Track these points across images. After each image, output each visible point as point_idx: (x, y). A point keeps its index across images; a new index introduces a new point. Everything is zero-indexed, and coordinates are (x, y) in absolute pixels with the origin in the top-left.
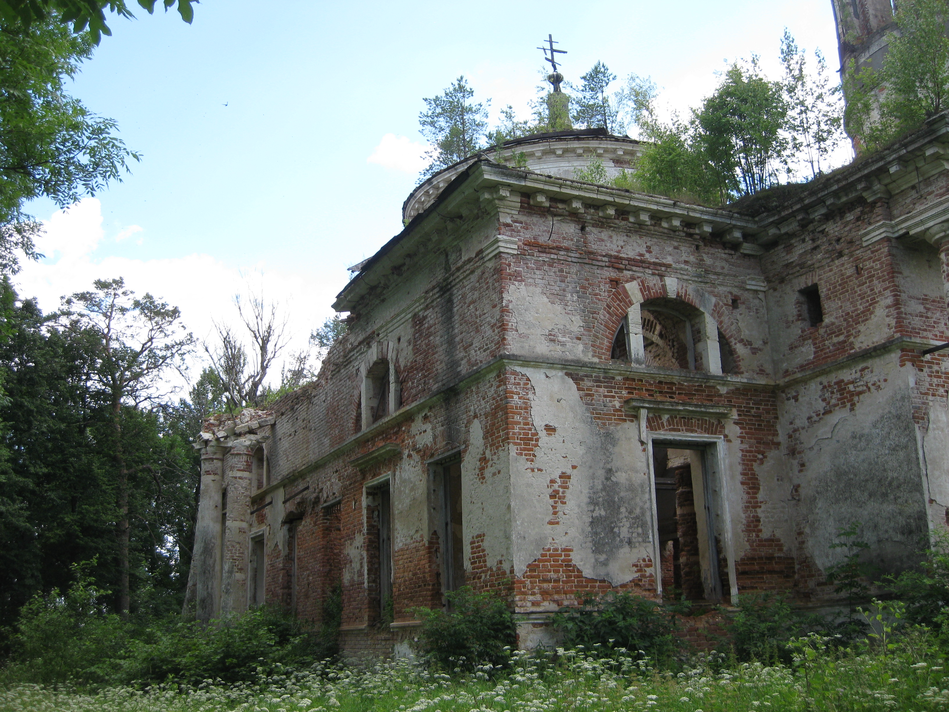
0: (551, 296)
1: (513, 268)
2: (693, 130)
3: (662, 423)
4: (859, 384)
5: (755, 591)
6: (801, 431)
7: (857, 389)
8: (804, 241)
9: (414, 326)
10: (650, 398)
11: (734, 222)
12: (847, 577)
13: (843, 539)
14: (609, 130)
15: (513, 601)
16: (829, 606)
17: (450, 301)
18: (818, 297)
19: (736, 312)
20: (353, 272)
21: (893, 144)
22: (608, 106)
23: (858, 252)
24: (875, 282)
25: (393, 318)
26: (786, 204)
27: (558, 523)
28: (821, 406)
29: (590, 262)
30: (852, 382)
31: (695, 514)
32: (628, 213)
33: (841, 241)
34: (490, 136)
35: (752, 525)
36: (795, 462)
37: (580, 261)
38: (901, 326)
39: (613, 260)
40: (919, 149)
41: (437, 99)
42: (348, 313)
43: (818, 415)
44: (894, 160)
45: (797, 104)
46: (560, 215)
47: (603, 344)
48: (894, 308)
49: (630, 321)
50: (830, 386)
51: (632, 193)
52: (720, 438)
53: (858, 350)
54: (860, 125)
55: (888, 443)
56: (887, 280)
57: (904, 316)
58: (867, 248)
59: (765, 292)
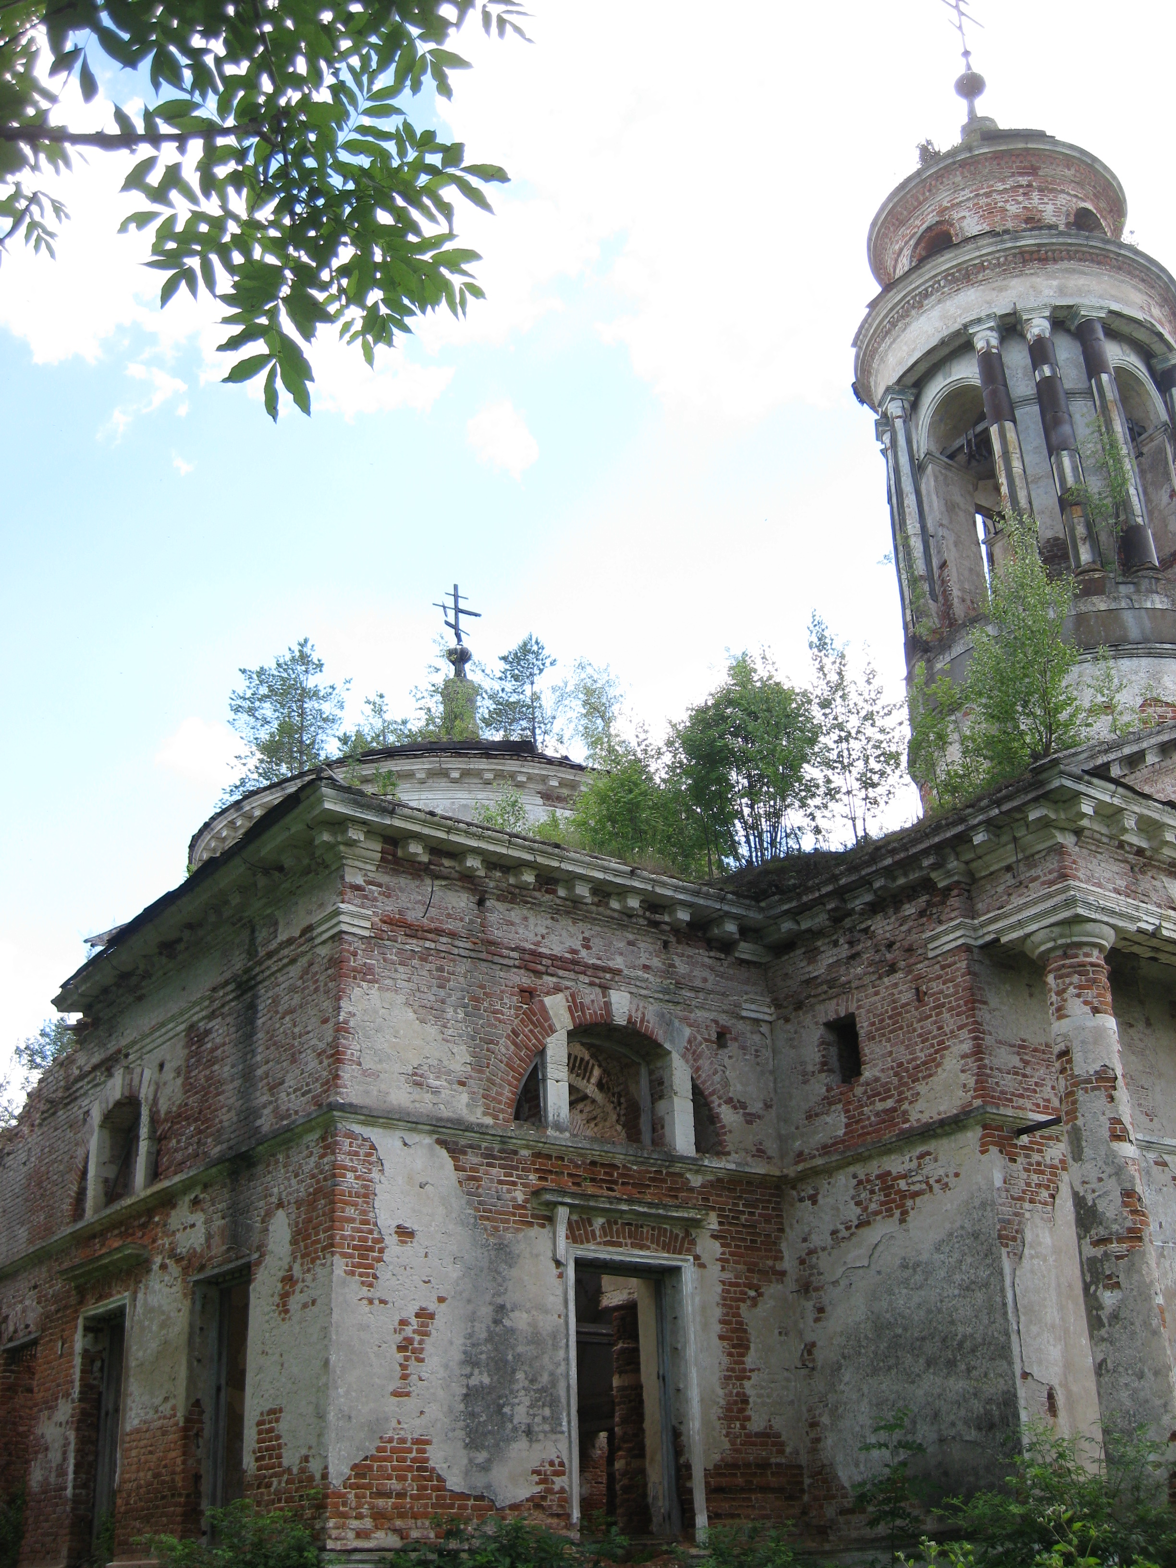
0: (421, 1010)
1: (361, 959)
2: (670, 755)
3: (593, 1231)
4: (915, 1179)
5: (737, 1521)
6: (821, 1253)
7: (912, 1188)
8: (836, 944)
9: (188, 1045)
10: (575, 1189)
11: (726, 908)
12: (888, 1500)
13: (883, 1436)
14: (539, 745)
15: (323, 1528)
16: (858, 1549)
17: (252, 1007)
18: (856, 1035)
19: (723, 1053)
20: (92, 946)
21: (980, 799)
22: (540, 706)
23: (919, 966)
24: (946, 1015)
25: (154, 1030)
26: (810, 883)
27: (408, 1394)
28: (853, 1213)
29: (490, 957)
30: (904, 1177)
31: (641, 1387)
32: (556, 881)
33: (895, 947)
34: (344, 740)
35: (735, 1408)
36: (809, 1305)
37: (473, 954)
38: (984, 1088)
39: (527, 957)
40: (1018, 809)
41: (261, 672)
42: (80, 1015)
43: (848, 1228)
44: (980, 824)
45: (834, 727)
46: (445, 878)
47: (501, 1094)
48: (973, 1059)
49: (549, 1059)
50: (868, 1181)
51: (564, 849)
52: (687, 1260)
53: (915, 1124)
54: (931, 765)
55: (957, 1277)
56: (964, 1013)
57: (988, 1071)
58: (934, 961)
59: (770, 1022)
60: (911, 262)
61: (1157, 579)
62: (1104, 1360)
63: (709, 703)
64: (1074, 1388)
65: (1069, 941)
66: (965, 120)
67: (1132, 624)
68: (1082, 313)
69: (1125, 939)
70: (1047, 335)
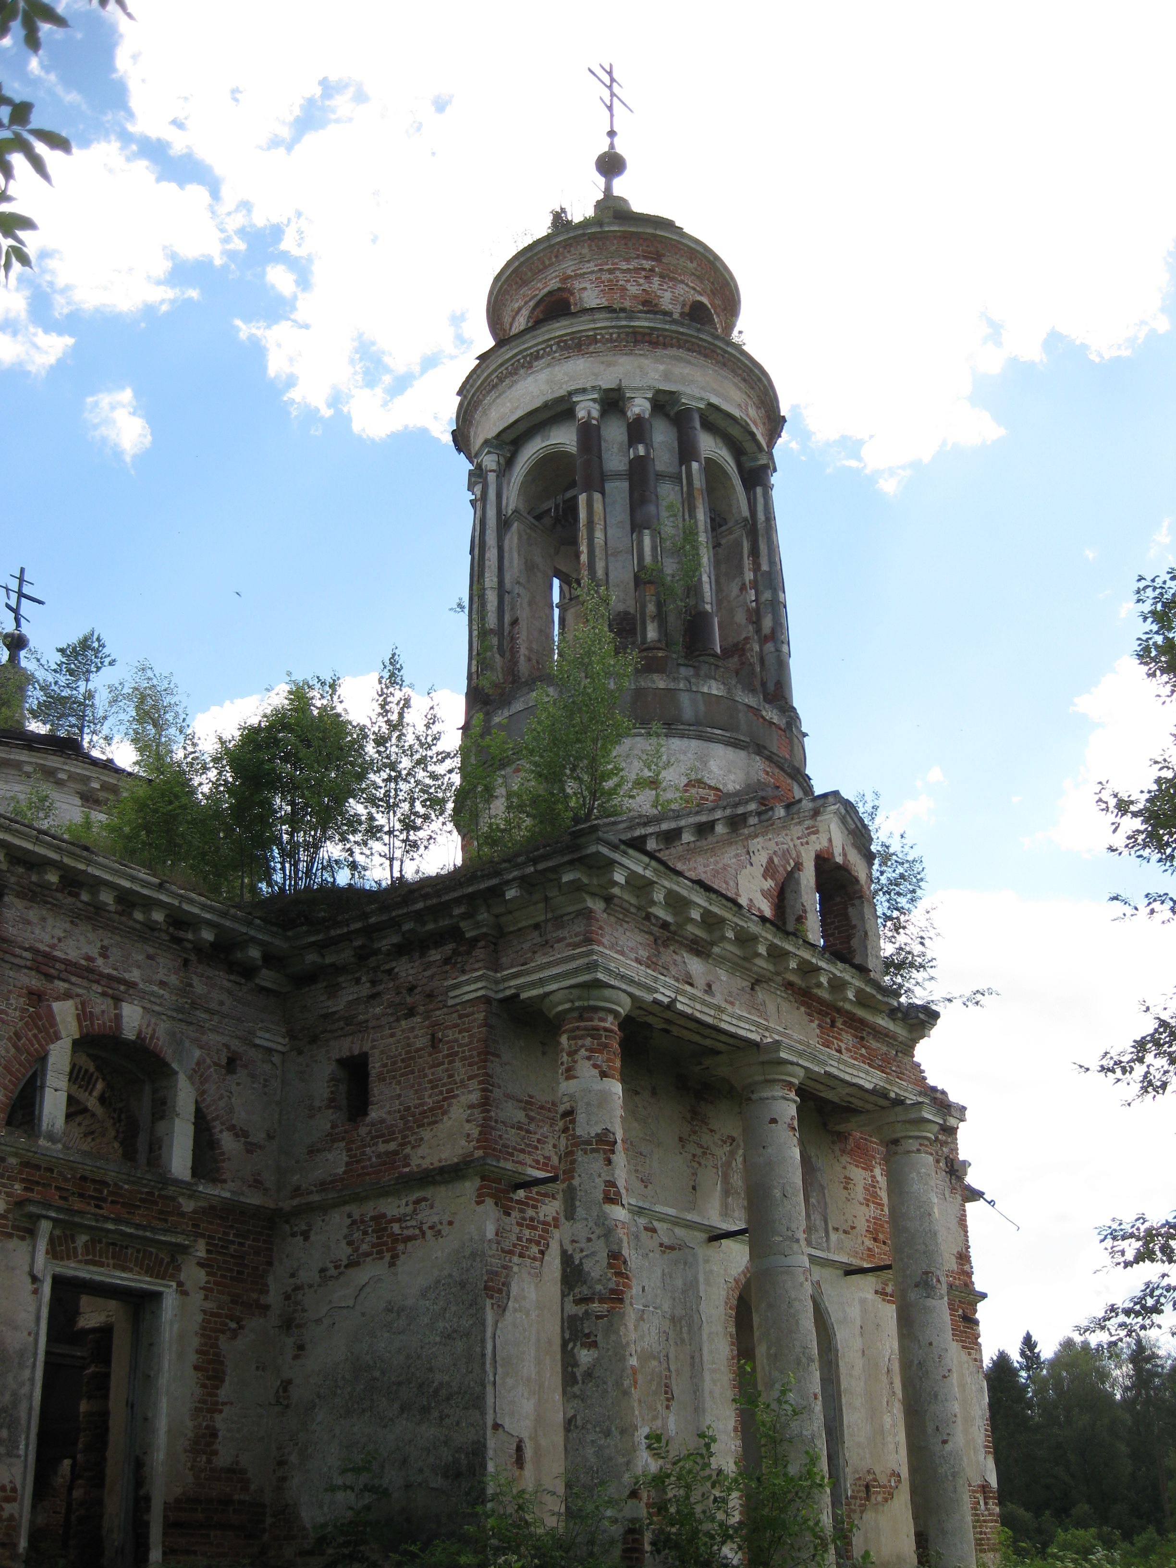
2: (215, 772)
3: (75, 1248)
4: (409, 1224)
5: (193, 1558)
6: (307, 1290)
7: (405, 1232)
8: (358, 981)
10: (61, 1203)
11: (252, 933)
12: (348, 1543)
13: (350, 1479)
14: (85, 744)
18: (367, 1075)
19: (231, 1080)
21: (517, 855)
22: (93, 705)
23: (438, 1013)
24: (458, 1064)
26: (340, 918)
28: (343, 1252)
29: (2, 955)
30: (399, 1220)
31: (108, 1414)
32: (81, 885)
33: (416, 991)
35: (203, 1441)
36: (290, 1341)
38: (486, 1140)
39: (40, 959)
40: (555, 869)
43: (336, 1267)
44: (514, 879)
45: (385, 766)
48: (480, 1110)
49: (50, 1067)
50: (362, 1221)
51: (93, 853)
52: (170, 1287)
53: (415, 1169)
54: (475, 816)
55: (441, 1324)
56: (477, 1063)
57: (493, 1124)
58: (453, 1009)
59: (283, 1053)
60: (528, 322)
61: (717, 667)
62: (574, 1416)
63: (263, 724)
64: (543, 1442)
65: (586, 1004)
66: (601, 196)
67: (687, 706)
68: (683, 401)
69: (640, 1008)
70: (647, 416)
